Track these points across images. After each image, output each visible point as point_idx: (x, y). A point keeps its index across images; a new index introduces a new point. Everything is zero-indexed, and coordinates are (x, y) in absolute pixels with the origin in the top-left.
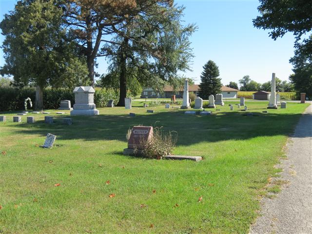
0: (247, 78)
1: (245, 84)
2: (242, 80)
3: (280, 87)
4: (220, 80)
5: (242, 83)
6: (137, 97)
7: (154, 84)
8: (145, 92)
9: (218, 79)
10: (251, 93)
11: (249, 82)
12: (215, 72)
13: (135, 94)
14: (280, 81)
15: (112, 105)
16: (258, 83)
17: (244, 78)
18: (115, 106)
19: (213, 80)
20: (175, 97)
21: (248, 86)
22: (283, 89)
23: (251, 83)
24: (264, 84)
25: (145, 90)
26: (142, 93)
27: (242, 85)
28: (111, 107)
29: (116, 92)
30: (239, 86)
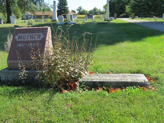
0: (80, 8)
1: (79, 11)
2: (78, 9)
3: (98, 12)
4: (68, 8)
5: (78, 10)
6: (19, 19)
7: (30, 8)
8: (24, 16)
9: (67, 7)
10: (83, 16)
11: (82, 10)
12: (65, 3)
13: (18, 18)
14: (97, 9)
15: (2, 23)
16: (86, 10)
17: (79, 8)
18: (4, 23)
19: (64, 8)
20: (43, 18)
21: (81, 12)
22: (99, 14)
23: (83, 10)
24: (89, 11)
25: (24, 15)
26: (23, 17)
27: (78, 12)
28: (1, 24)
29: (4, 15)
30: (77, 12)
